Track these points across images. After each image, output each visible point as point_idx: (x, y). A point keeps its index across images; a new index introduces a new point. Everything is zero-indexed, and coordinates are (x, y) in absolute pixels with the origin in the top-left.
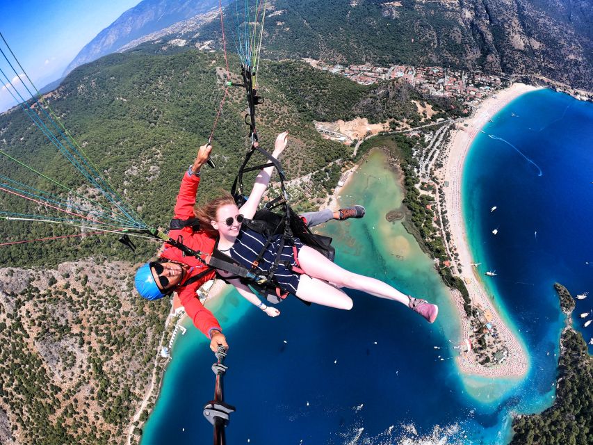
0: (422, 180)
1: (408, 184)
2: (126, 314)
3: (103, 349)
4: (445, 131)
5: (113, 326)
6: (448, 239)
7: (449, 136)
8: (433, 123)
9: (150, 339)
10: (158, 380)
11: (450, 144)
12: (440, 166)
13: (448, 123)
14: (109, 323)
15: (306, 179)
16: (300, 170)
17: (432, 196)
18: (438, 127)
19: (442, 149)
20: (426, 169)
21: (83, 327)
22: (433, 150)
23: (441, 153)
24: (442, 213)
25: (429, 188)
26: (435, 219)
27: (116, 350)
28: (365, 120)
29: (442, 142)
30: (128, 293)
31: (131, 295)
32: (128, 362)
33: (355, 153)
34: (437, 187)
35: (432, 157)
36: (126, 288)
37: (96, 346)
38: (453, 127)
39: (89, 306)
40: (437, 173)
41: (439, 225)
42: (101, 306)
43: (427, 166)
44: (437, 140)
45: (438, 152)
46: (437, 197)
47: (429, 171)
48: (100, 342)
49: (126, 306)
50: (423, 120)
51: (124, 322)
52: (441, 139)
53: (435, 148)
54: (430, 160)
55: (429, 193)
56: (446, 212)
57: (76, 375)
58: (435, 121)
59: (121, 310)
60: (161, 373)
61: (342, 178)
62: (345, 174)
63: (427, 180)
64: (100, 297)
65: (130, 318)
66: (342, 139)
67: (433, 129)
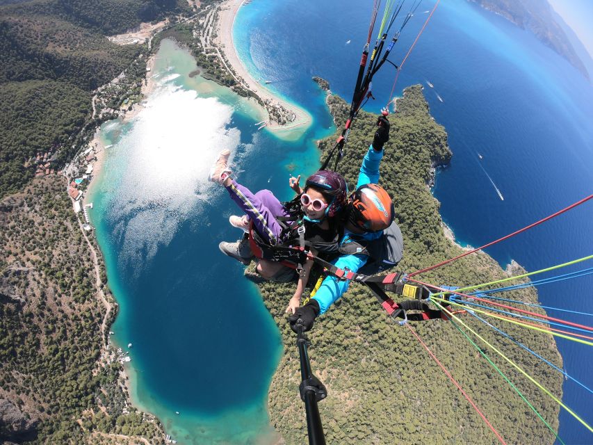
0: (205, 48)
1: (197, 53)
2: (42, 224)
3: (41, 255)
4: (213, 14)
5: (38, 238)
6: (235, 74)
7: (217, 15)
8: (202, 11)
9: (71, 227)
10: (95, 246)
11: (219, 21)
12: (216, 36)
13: (214, 7)
14: (33, 237)
15: (122, 76)
16: (114, 73)
17: (215, 55)
18: (208, 12)
19: (214, 26)
20: (206, 41)
21: (16, 255)
22: (207, 28)
23: (214, 28)
24: (226, 62)
25: (212, 51)
26: (222, 66)
27: (52, 249)
28: (149, 24)
29: (213, 21)
30: (33, 211)
31: (36, 212)
32: (66, 250)
33: (150, 47)
34: (217, 49)
35: (208, 32)
36: (29, 209)
37: (34, 258)
38: (219, 9)
39: (10, 239)
40: (215, 41)
41: (226, 68)
42: (18, 232)
43: (206, 39)
44: (209, 21)
45: (211, 28)
46: (219, 55)
47: (208, 42)
48: (36, 254)
49: (38, 220)
50: (194, 10)
51: (44, 230)
52: (211, 19)
53: (209, 26)
54: (208, 35)
55: (213, 54)
56: (228, 61)
57: (35, 288)
58: (205, 9)
59: (36, 224)
60: (94, 241)
61: (148, 65)
62: (148, 62)
63: (209, 47)
64: (13, 227)
65: (46, 224)
66: (136, 41)
67: (204, 15)
